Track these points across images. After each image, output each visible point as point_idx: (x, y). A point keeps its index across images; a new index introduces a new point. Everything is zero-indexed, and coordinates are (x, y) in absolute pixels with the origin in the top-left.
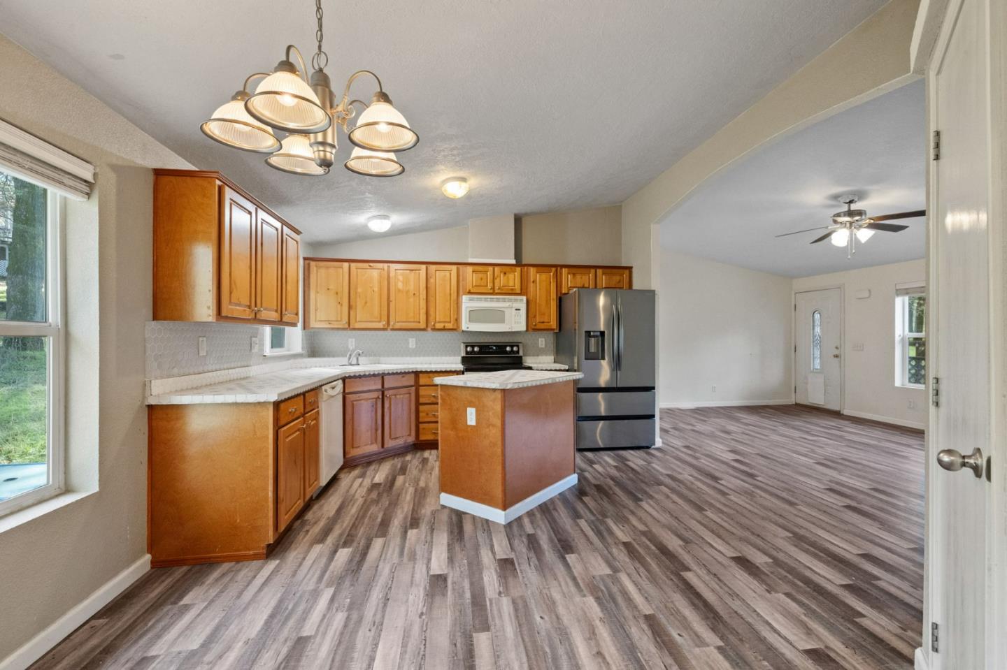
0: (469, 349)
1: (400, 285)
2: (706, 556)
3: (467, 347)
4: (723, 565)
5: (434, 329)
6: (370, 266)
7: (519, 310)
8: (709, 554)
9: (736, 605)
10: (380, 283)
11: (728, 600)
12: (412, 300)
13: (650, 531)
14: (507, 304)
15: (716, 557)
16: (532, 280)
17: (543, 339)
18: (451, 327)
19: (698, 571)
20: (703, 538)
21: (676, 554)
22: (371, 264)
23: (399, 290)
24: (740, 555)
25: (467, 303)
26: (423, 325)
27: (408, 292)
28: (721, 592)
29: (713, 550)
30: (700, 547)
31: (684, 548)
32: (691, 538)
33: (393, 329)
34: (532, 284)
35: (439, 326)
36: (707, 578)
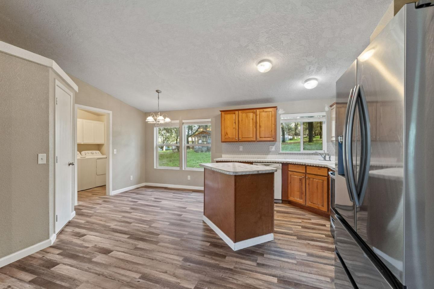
2: (124, 246)
4: (115, 246)
8: (123, 248)
9: (107, 236)
11: (110, 236)
13: (156, 245)
15: (120, 248)
19: (124, 239)
20: (130, 254)
21: (137, 241)
24: (109, 255)
28: (113, 237)
29: (122, 251)
30: (129, 249)
31: (135, 245)
32: (136, 251)
36: (120, 239)
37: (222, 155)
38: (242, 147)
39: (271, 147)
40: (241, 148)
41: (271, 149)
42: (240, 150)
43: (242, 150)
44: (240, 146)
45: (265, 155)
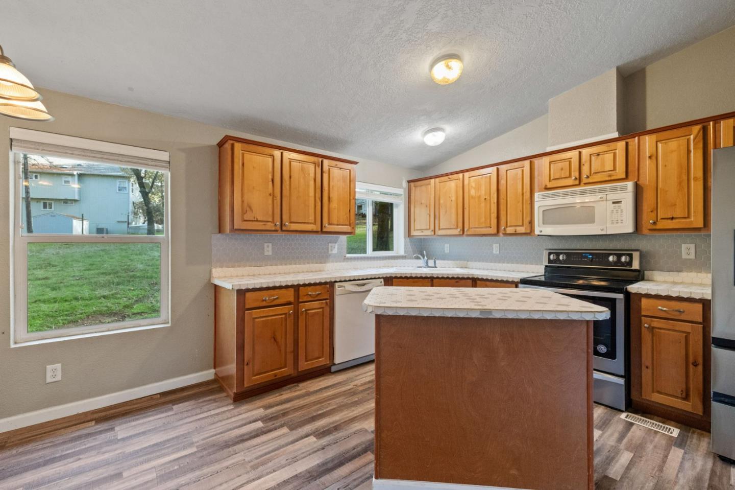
0: (552, 257)
1: (473, 192)
3: (550, 254)
5: (505, 234)
6: (449, 178)
7: (620, 202)
10: (457, 192)
12: (483, 205)
14: (597, 197)
16: (648, 155)
17: (692, 246)
18: (523, 231)
22: (450, 177)
23: (472, 197)
25: (542, 202)
26: (493, 230)
27: (479, 197)
33: (468, 235)
34: (648, 161)
35: (510, 230)
37: (214, 270)
38: (270, 245)
39: (331, 247)
40: (268, 250)
41: (331, 250)
42: (266, 254)
43: (270, 253)
44: (266, 244)
45: (321, 263)
